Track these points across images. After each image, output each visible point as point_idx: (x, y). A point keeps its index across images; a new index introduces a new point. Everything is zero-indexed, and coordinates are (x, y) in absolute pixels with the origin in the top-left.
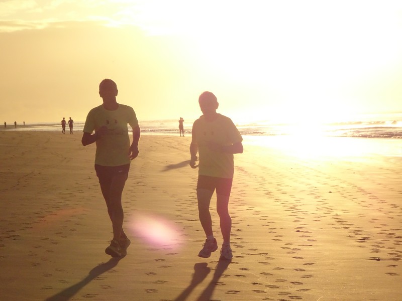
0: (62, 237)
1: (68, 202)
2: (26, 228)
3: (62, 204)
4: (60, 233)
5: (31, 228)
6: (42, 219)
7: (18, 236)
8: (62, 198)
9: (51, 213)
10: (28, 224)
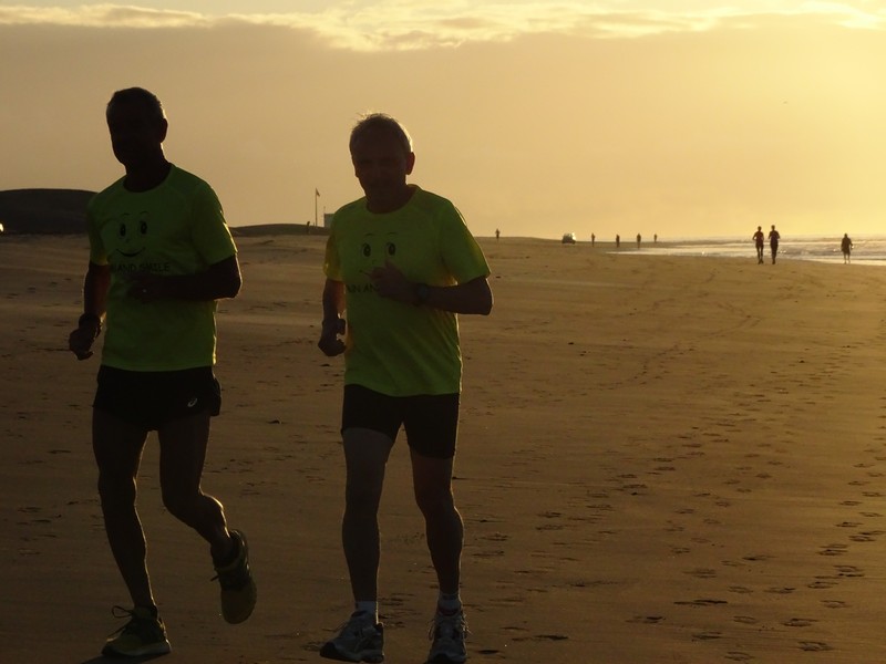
0: (739, 490)
1: (753, 415)
2: (660, 469)
3: (740, 418)
4: (736, 482)
5: (672, 469)
6: (697, 450)
7: (643, 486)
8: (741, 405)
9: (716, 438)
10: (664, 460)
